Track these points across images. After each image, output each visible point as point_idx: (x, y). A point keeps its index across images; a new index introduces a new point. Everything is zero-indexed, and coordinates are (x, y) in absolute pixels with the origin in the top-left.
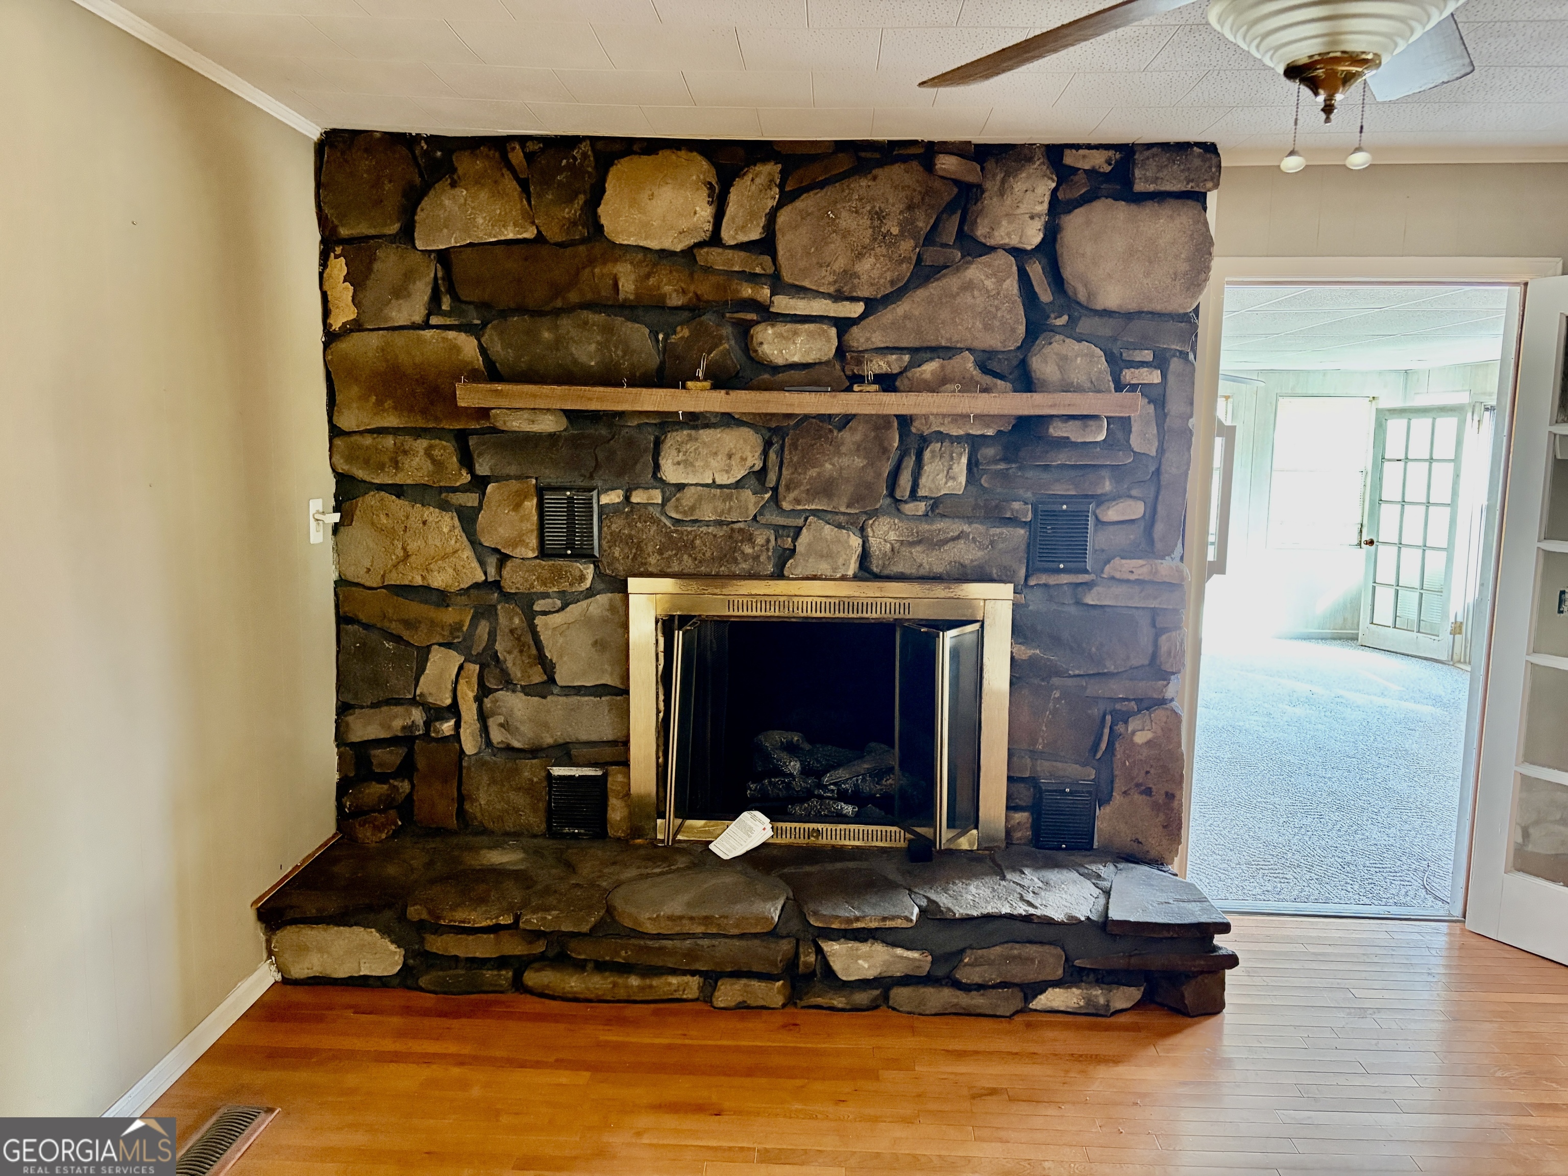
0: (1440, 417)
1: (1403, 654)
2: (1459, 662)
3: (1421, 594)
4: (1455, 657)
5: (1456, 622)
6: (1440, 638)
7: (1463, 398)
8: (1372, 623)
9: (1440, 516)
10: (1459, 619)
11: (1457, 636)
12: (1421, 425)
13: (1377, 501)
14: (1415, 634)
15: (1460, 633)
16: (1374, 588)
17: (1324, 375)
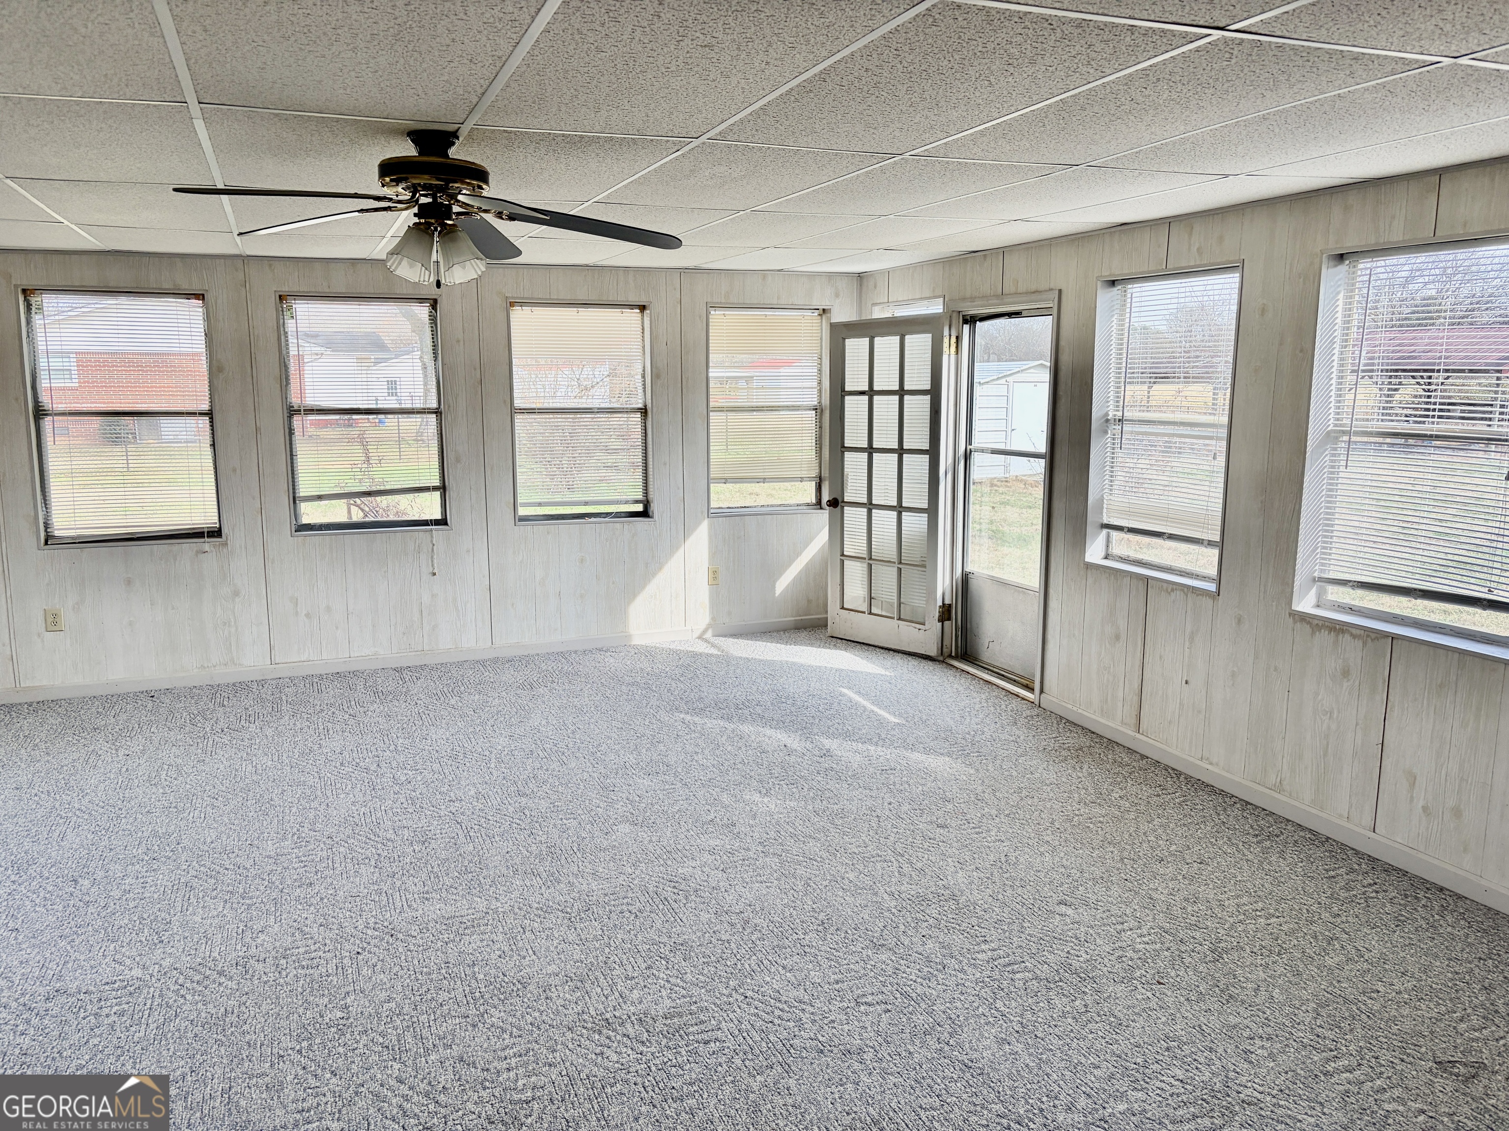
0: (912, 333)
1: (882, 648)
2: (950, 656)
3: (900, 570)
4: (945, 650)
5: (944, 604)
6: (927, 627)
7: (936, 308)
8: (843, 608)
9: (916, 467)
10: (947, 602)
11: (947, 623)
12: (887, 345)
13: (839, 448)
14: (896, 622)
15: (949, 619)
16: (842, 562)
17: (764, 277)
